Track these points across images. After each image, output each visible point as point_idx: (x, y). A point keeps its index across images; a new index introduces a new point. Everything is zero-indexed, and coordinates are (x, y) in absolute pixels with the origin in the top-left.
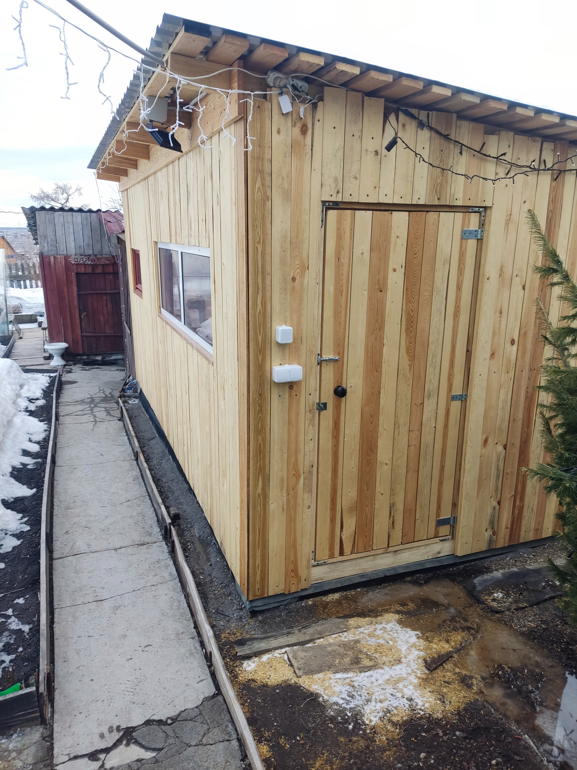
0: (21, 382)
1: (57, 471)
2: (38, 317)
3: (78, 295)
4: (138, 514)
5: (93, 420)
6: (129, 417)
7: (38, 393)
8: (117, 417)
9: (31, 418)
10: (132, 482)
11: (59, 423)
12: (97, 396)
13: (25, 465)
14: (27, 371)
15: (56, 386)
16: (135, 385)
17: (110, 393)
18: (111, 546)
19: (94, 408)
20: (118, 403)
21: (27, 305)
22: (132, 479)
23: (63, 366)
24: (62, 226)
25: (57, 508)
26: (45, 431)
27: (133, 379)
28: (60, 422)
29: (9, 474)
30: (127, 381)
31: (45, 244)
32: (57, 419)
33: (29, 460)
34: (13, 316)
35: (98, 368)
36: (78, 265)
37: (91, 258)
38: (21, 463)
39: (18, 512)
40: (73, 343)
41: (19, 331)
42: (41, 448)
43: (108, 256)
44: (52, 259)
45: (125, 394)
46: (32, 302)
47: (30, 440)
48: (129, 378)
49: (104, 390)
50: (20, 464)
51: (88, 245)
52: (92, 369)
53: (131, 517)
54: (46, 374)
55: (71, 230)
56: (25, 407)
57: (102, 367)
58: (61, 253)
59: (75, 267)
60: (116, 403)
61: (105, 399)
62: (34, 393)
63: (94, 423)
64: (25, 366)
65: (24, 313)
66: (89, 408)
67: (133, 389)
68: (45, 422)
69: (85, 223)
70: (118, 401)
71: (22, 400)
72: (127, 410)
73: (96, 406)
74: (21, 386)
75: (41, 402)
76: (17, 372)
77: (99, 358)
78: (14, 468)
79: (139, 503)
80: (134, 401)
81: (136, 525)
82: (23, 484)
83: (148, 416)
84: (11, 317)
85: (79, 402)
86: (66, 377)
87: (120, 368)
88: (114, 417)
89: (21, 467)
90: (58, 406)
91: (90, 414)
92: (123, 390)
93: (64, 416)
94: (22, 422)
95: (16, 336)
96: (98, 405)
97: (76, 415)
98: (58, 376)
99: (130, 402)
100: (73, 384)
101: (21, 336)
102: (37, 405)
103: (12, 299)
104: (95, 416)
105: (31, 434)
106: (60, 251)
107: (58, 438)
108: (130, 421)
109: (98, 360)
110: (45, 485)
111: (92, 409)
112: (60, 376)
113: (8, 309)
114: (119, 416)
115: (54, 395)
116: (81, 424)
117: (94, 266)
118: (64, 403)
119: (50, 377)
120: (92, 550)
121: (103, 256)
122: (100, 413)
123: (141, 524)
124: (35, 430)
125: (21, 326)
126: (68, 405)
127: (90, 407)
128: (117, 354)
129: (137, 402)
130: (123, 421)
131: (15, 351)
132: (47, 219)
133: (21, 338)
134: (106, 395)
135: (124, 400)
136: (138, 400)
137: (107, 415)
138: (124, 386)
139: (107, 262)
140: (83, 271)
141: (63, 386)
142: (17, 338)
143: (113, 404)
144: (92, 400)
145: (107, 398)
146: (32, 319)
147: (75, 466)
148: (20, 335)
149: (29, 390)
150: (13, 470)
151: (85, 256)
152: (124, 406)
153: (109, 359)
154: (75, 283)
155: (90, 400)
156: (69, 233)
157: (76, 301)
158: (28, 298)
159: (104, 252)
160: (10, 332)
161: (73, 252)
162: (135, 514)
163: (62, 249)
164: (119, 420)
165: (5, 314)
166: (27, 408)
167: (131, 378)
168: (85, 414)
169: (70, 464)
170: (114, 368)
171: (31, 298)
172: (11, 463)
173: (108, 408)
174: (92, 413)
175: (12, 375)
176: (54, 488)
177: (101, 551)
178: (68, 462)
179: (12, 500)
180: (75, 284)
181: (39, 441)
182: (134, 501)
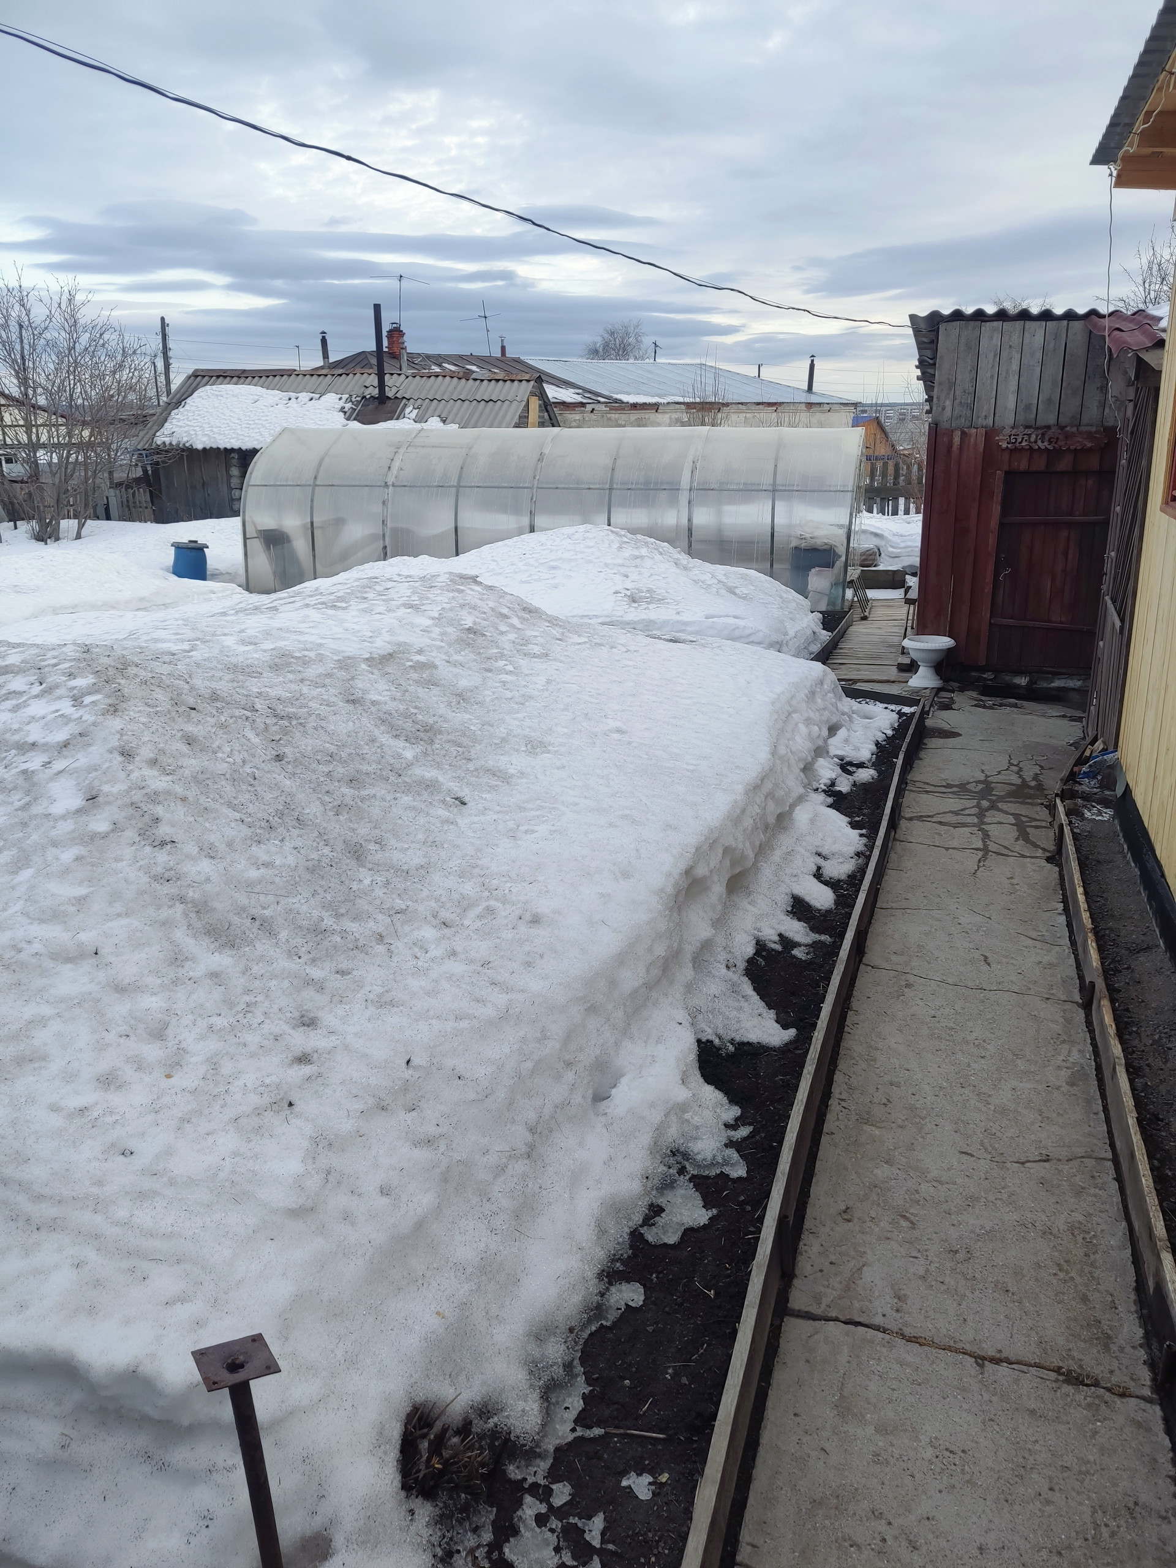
0: (834, 720)
1: (865, 978)
2: (907, 577)
3: (1002, 525)
4: (1072, 1229)
5: (980, 845)
6: (1078, 859)
7: (865, 752)
8: (1044, 849)
9: (833, 813)
10: (1065, 1088)
11: (897, 836)
12: (1001, 778)
13: (787, 943)
14: (853, 693)
15: (907, 740)
16: (1109, 767)
17: (1036, 777)
18: (967, 1337)
19: (987, 810)
20: (1052, 809)
21: (890, 549)
22: (1064, 1074)
23: (934, 691)
24: (995, 356)
25: (839, 1108)
26: (858, 854)
27: (1105, 751)
28: (900, 834)
29: (742, 965)
30: (1087, 753)
31: (948, 403)
32: (893, 825)
33: (802, 930)
34: (859, 572)
35: (1015, 706)
36: (1015, 451)
37: (1050, 433)
38: (780, 935)
39: (733, 1100)
40: (965, 640)
41: (864, 603)
42: (837, 903)
43: (1094, 429)
44: (957, 439)
45: (1077, 788)
46: (902, 545)
47: (818, 875)
48: (1093, 743)
49: (1021, 765)
50: (777, 938)
51: (1050, 401)
52: (1001, 705)
53: (1047, 1232)
54: (893, 707)
55: (1015, 367)
56: (829, 782)
57: (1025, 703)
58: (981, 422)
59: (1006, 456)
60: (1046, 807)
61: (1021, 792)
62: (857, 749)
63: (980, 854)
64: (855, 681)
65: (881, 567)
66: (975, 811)
67: (1099, 778)
68: (864, 831)
69: (1052, 345)
70: (1055, 804)
71: (826, 764)
72: (1075, 837)
73: (993, 807)
74: (833, 730)
75: (866, 775)
76: (831, 695)
77: (1023, 681)
78: (761, 946)
79: (1078, 1180)
80: (1100, 813)
81: (1061, 1275)
82: (770, 1006)
83: (1137, 871)
84: (854, 573)
85: (955, 789)
86: (939, 719)
87: (1070, 712)
88: (1036, 846)
89: (778, 947)
90: (904, 789)
91: (974, 825)
92: (1072, 777)
93: (911, 819)
94: (812, 821)
95: (857, 613)
96: (1000, 805)
97: (941, 823)
98: (917, 716)
99: (1087, 814)
100: (949, 737)
101: (866, 614)
102: (857, 779)
103: (863, 537)
104: (986, 835)
105: (825, 858)
106: (978, 417)
107: (886, 878)
108: (1082, 874)
109: (1019, 686)
110: (819, 1022)
111: (981, 814)
112: (924, 714)
113: (851, 556)
114: (1051, 846)
115: (899, 762)
116: (947, 849)
117: (1052, 455)
118: (917, 784)
119: (900, 713)
120: (906, 1324)
121: (1083, 429)
122: (1002, 830)
123: (1078, 1280)
124: (836, 848)
125: (871, 594)
126: (927, 792)
127: (978, 806)
128: (1070, 676)
129: (1106, 817)
130: (1060, 865)
131: (846, 646)
132: (963, 341)
133: (865, 618)
134: (1024, 780)
135: (1072, 806)
136: (1110, 812)
137: (1017, 839)
138: (1075, 765)
139: (1089, 445)
140: (1023, 465)
141: (926, 741)
142: (856, 617)
143: (1038, 808)
144: (987, 787)
145: (1026, 790)
146: (894, 580)
147: (911, 978)
148: (864, 611)
149: (846, 741)
150: (758, 953)
151: (1037, 429)
152: (1070, 823)
153: (1045, 685)
154: (998, 497)
155: (981, 786)
156: (1007, 373)
157: (992, 540)
158: (894, 535)
159: (1086, 419)
160: (847, 604)
161: (1009, 419)
162: (1060, 1223)
163: (984, 414)
164: (1049, 860)
165: (842, 565)
166: (833, 784)
167: (1099, 745)
168: (963, 825)
169: (899, 968)
170: (1054, 710)
171: (901, 536)
172: (759, 930)
173: (1024, 819)
174: (981, 825)
175: (819, 701)
176: (845, 1036)
177: (932, 1344)
178: (894, 958)
179: (731, 1048)
180: (1000, 499)
181: (839, 881)
182: (1065, 1168)
